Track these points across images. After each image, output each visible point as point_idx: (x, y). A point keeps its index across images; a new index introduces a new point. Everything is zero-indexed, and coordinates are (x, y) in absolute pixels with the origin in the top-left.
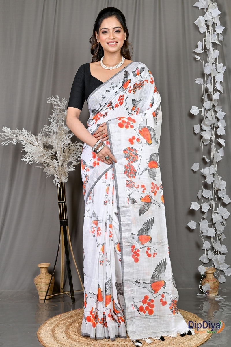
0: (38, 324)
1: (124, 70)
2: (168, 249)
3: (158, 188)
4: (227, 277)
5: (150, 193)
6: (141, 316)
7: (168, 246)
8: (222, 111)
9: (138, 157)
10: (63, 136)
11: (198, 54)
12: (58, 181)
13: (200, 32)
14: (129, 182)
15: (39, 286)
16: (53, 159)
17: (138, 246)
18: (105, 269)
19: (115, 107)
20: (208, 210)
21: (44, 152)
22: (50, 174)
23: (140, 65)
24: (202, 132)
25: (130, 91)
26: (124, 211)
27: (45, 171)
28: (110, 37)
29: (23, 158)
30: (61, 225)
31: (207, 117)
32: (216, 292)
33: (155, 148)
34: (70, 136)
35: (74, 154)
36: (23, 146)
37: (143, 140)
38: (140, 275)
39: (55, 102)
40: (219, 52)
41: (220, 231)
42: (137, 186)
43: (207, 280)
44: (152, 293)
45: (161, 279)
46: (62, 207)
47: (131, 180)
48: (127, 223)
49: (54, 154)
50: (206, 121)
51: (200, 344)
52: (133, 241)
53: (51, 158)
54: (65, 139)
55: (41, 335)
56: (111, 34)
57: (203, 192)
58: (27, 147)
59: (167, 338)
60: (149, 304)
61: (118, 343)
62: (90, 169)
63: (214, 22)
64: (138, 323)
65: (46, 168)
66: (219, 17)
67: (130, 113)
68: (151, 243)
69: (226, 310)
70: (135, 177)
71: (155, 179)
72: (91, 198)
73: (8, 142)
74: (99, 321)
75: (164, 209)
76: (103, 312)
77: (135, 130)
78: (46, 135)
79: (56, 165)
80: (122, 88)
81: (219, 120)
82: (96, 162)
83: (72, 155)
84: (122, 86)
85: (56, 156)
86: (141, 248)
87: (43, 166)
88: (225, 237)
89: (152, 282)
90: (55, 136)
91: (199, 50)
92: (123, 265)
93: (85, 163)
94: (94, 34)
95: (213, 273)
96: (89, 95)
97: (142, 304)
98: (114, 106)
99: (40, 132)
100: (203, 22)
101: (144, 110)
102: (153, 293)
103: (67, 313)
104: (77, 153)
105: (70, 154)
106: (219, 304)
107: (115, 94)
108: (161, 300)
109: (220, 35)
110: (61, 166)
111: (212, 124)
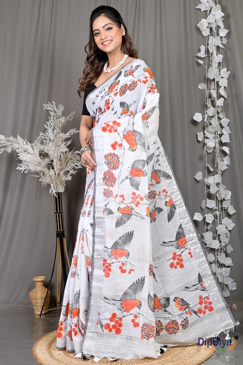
0: (33, 340)
1: (121, 70)
3: (142, 199)
4: (231, 292)
8: (226, 118)
9: (120, 164)
10: (60, 144)
11: (200, 58)
12: (54, 191)
13: (203, 35)
14: (107, 191)
15: (34, 301)
16: (49, 167)
17: (110, 261)
20: (212, 221)
21: (40, 160)
22: (46, 183)
23: (135, 63)
24: (206, 140)
25: (116, 94)
26: (99, 222)
27: (40, 180)
29: (18, 167)
30: (57, 237)
31: (211, 124)
33: (141, 154)
34: (67, 144)
35: (72, 162)
36: (18, 155)
39: (52, 109)
40: (223, 56)
41: (224, 242)
42: (115, 196)
44: (121, 311)
45: (136, 298)
46: (59, 217)
47: (109, 189)
48: (101, 235)
49: (50, 162)
50: (210, 129)
51: (203, 361)
53: (47, 166)
54: (62, 147)
55: (37, 352)
56: (103, 34)
57: (207, 202)
58: (22, 155)
60: (117, 322)
63: (218, 25)
65: (42, 177)
66: (223, 19)
67: (119, 118)
68: (127, 258)
71: (138, 189)
73: (3, 150)
77: (119, 134)
78: (42, 143)
79: (53, 174)
80: (108, 91)
81: (224, 127)
83: (69, 163)
84: (109, 89)
85: (52, 165)
86: (113, 263)
87: (38, 175)
88: (233, 250)
89: (123, 300)
90: (51, 143)
91: (202, 54)
97: (109, 322)
98: (103, 112)
99: (36, 140)
100: (206, 25)
102: (123, 311)
104: (74, 162)
105: (67, 162)
107: (101, 99)
108: (133, 321)
109: (223, 38)
110: (58, 175)
111: (215, 132)
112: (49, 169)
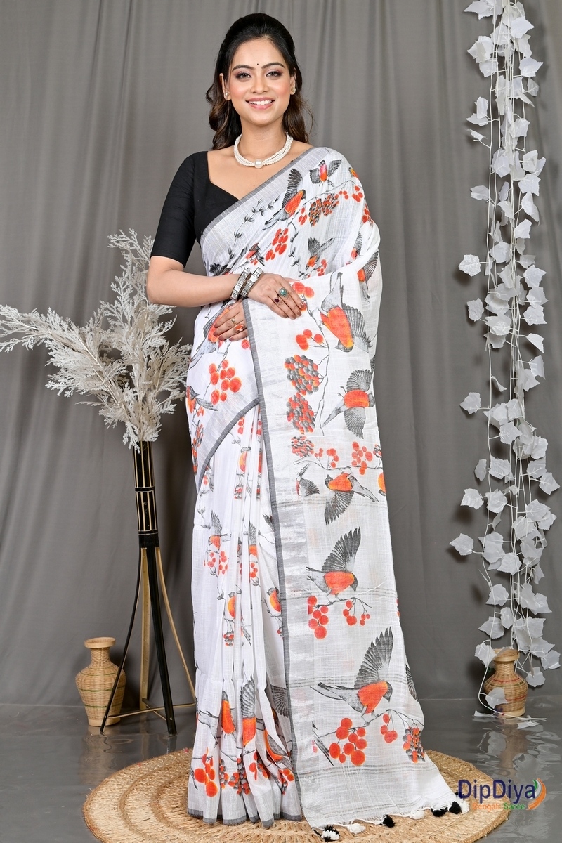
0: (85, 786)
1: (290, 167)
2: (397, 605)
3: (369, 457)
4: (547, 673)
5: (349, 467)
6: (334, 768)
7: (397, 596)
8: (536, 267)
9: (320, 381)
10: (148, 328)
11: (476, 128)
12: (134, 439)
13: (482, 75)
14: (300, 441)
15: (88, 694)
16: (122, 383)
17: (323, 599)
18: (237, 654)
19: (267, 259)
20: (502, 509)
21: (101, 367)
22: (116, 421)
23: (328, 155)
24: (488, 318)
25: (302, 220)
26: (287, 513)
27: (102, 412)
28: (255, 86)
29: (50, 382)
30: (142, 545)
31: (500, 281)
32: (520, 709)
33: (362, 358)
34: (165, 329)
35: (175, 371)
36: (50, 353)
37: (330, 338)
38: (331, 669)
39: (128, 246)
40: (528, 123)
41: (531, 559)
42: (318, 452)
43: (499, 679)
44: (361, 712)
45: (381, 677)
46: (145, 500)
47: (303, 435)
48: (296, 542)
49: (125, 371)
50: (499, 292)
51: (481, 835)
52: (312, 587)
53: (118, 380)
54: (153, 335)
55: (94, 814)
56: (259, 81)
57: (492, 465)
58: (59, 354)
59: (401, 820)
60: (353, 738)
61: (280, 833)
62: (205, 410)
63: (517, 50)
64: (327, 787)
65: (107, 406)
66: (529, 37)
67: (303, 274)
68: (355, 590)
69: (544, 751)
70: (312, 430)
71: (361, 435)
72: (208, 480)
73: (13, 342)
74: (229, 780)
75: (386, 506)
76: (236, 759)
77: (311, 315)
78: (106, 326)
79: (131, 400)
80: (282, 212)
81: (531, 288)
82: (218, 392)
83: (169, 374)
84: (283, 207)
85: (130, 378)
86: (331, 603)
87: (97, 400)
88: (543, 576)
89: (360, 686)
90: (126, 328)
91: (481, 118)
92: (288, 645)
93: (194, 395)
94: (217, 79)
95: (512, 662)
96: (203, 230)
97: (336, 740)
98: (265, 257)
99: (92, 319)
100: (489, 50)
101: (339, 264)
102: (363, 712)
103: (156, 759)
104: (181, 370)
105: (164, 371)
106: (528, 737)
107: (264, 226)
108: (384, 730)
109: (530, 81)
110: (143, 401)
111: (511, 299)
112: (122, 387)
